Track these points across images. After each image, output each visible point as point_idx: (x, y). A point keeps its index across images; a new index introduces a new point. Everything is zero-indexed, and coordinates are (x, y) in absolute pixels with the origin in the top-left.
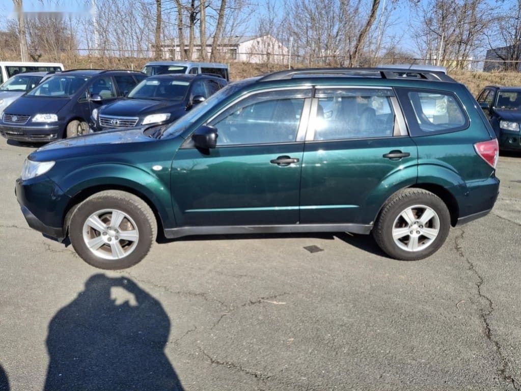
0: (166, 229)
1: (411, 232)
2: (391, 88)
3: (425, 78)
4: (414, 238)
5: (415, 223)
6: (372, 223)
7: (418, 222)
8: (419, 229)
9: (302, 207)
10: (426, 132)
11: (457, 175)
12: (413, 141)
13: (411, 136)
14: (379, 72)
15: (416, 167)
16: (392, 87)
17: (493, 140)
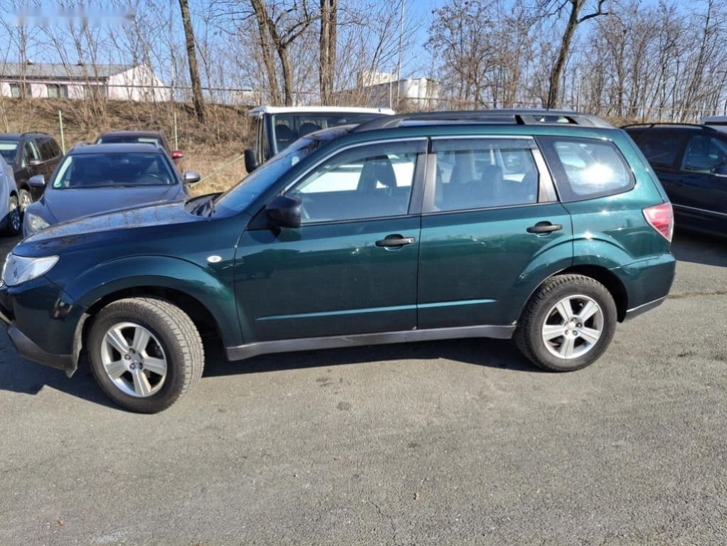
0: (229, 348)
1: (566, 332)
2: (531, 138)
3: (574, 122)
4: (569, 341)
5: (572, 320)
6: (515, 322)
7: (576, 318)
8: (576, 329)
9: (420, 306)
10: (580, 196)
11: (623, 252)
12: (565, 208)
13: (562, 201)
14: (514, 117)
15: (570, 243)
16: (532, 135)
17: (666, 204)
